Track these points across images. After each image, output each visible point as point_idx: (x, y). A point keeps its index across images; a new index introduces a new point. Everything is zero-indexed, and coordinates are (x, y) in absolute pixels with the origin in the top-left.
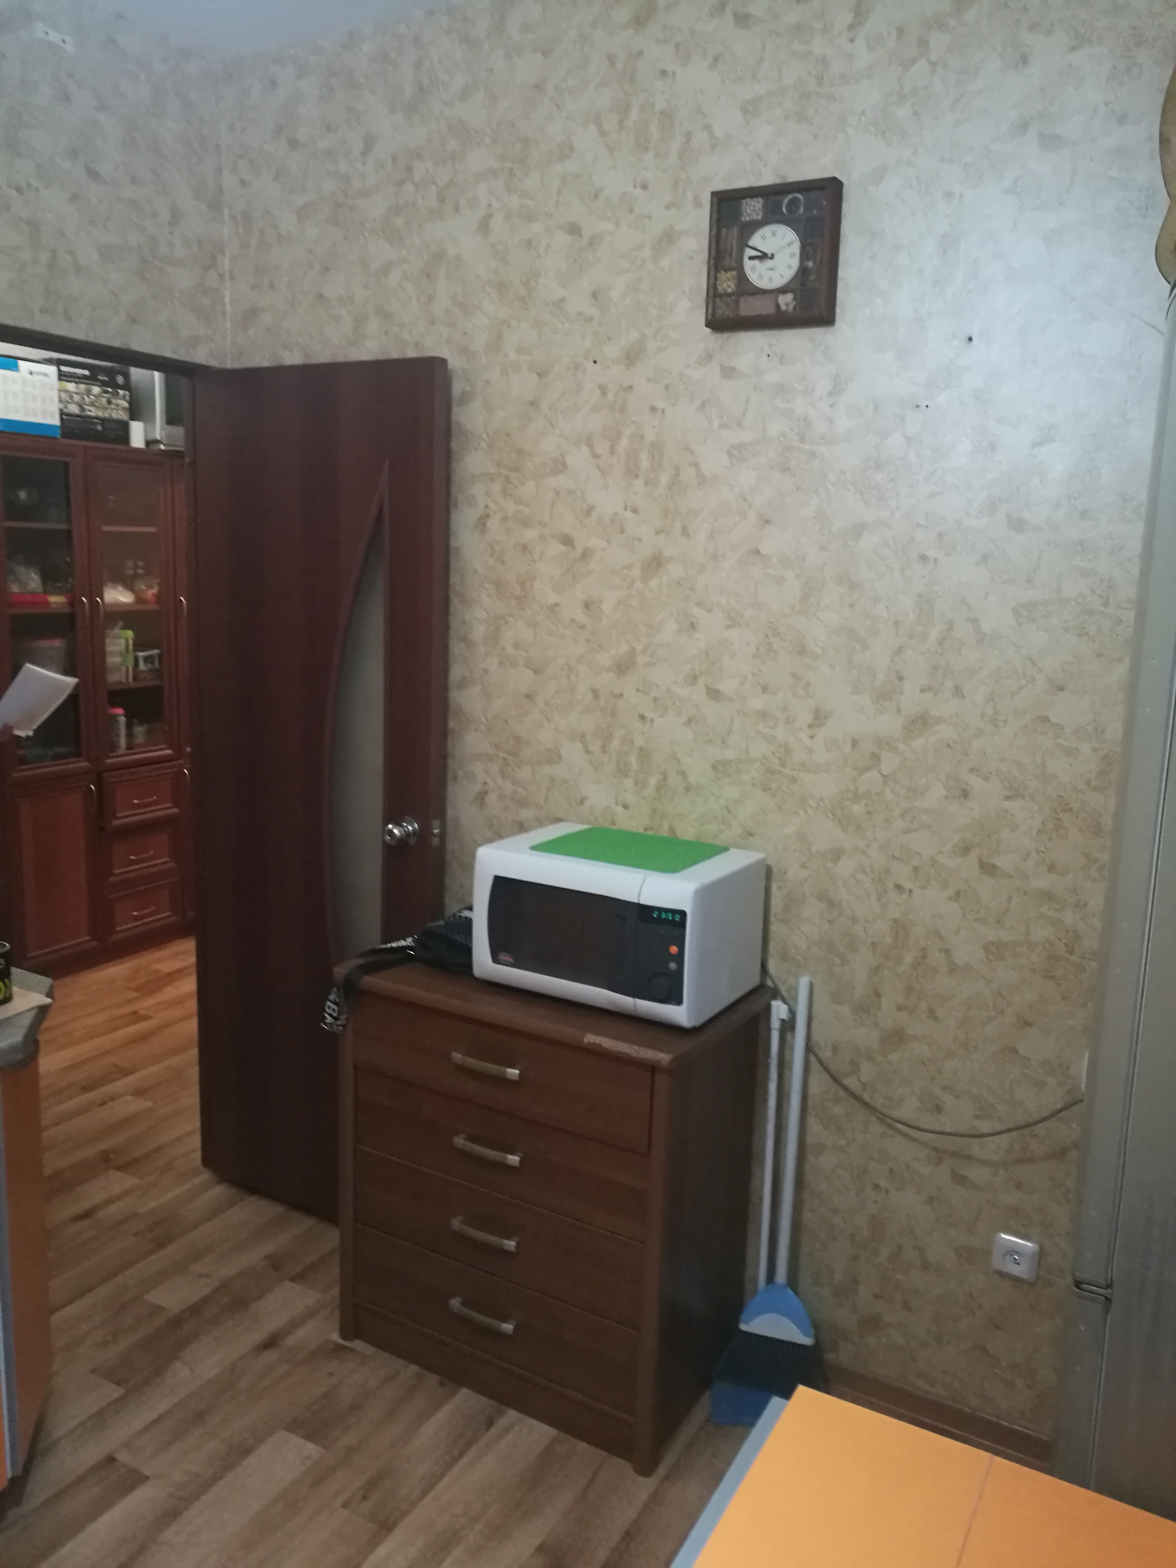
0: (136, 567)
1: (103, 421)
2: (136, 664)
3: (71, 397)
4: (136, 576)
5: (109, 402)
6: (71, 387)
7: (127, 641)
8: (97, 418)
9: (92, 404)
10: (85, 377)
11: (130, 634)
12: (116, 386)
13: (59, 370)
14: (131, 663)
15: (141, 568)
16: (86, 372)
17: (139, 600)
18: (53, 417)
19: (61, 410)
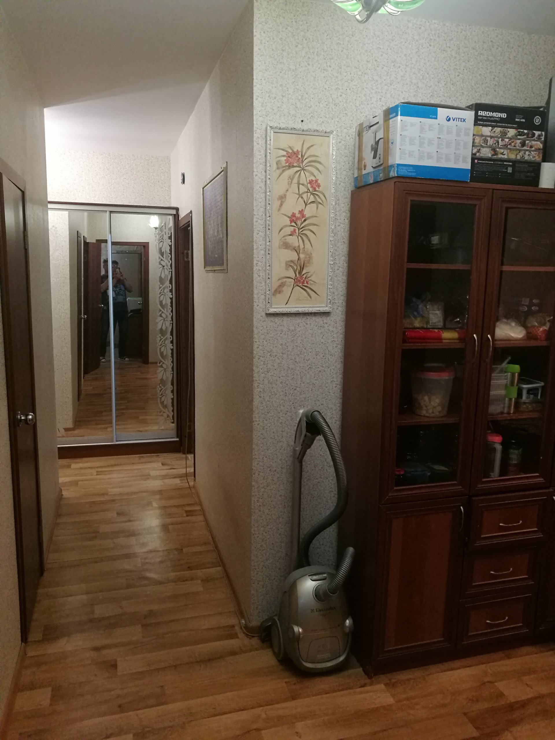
0: (531, 304)
1: (514, 162)
2: (520, 395)
3: (486, 141)
4: (529, 313)
5: (523, 144)
6: (486, 131)
7: (513, 375)
8: (508, 161)
9: (505, 146)
10: (502, 120)
11: (517, 368)
12: (532, 127)
13: (476, 115)
14: (514, 395)
15: (535, 305)
16: (504, 115)
17: (529, 336)
18: (464, 161)
19: (473, 155)
